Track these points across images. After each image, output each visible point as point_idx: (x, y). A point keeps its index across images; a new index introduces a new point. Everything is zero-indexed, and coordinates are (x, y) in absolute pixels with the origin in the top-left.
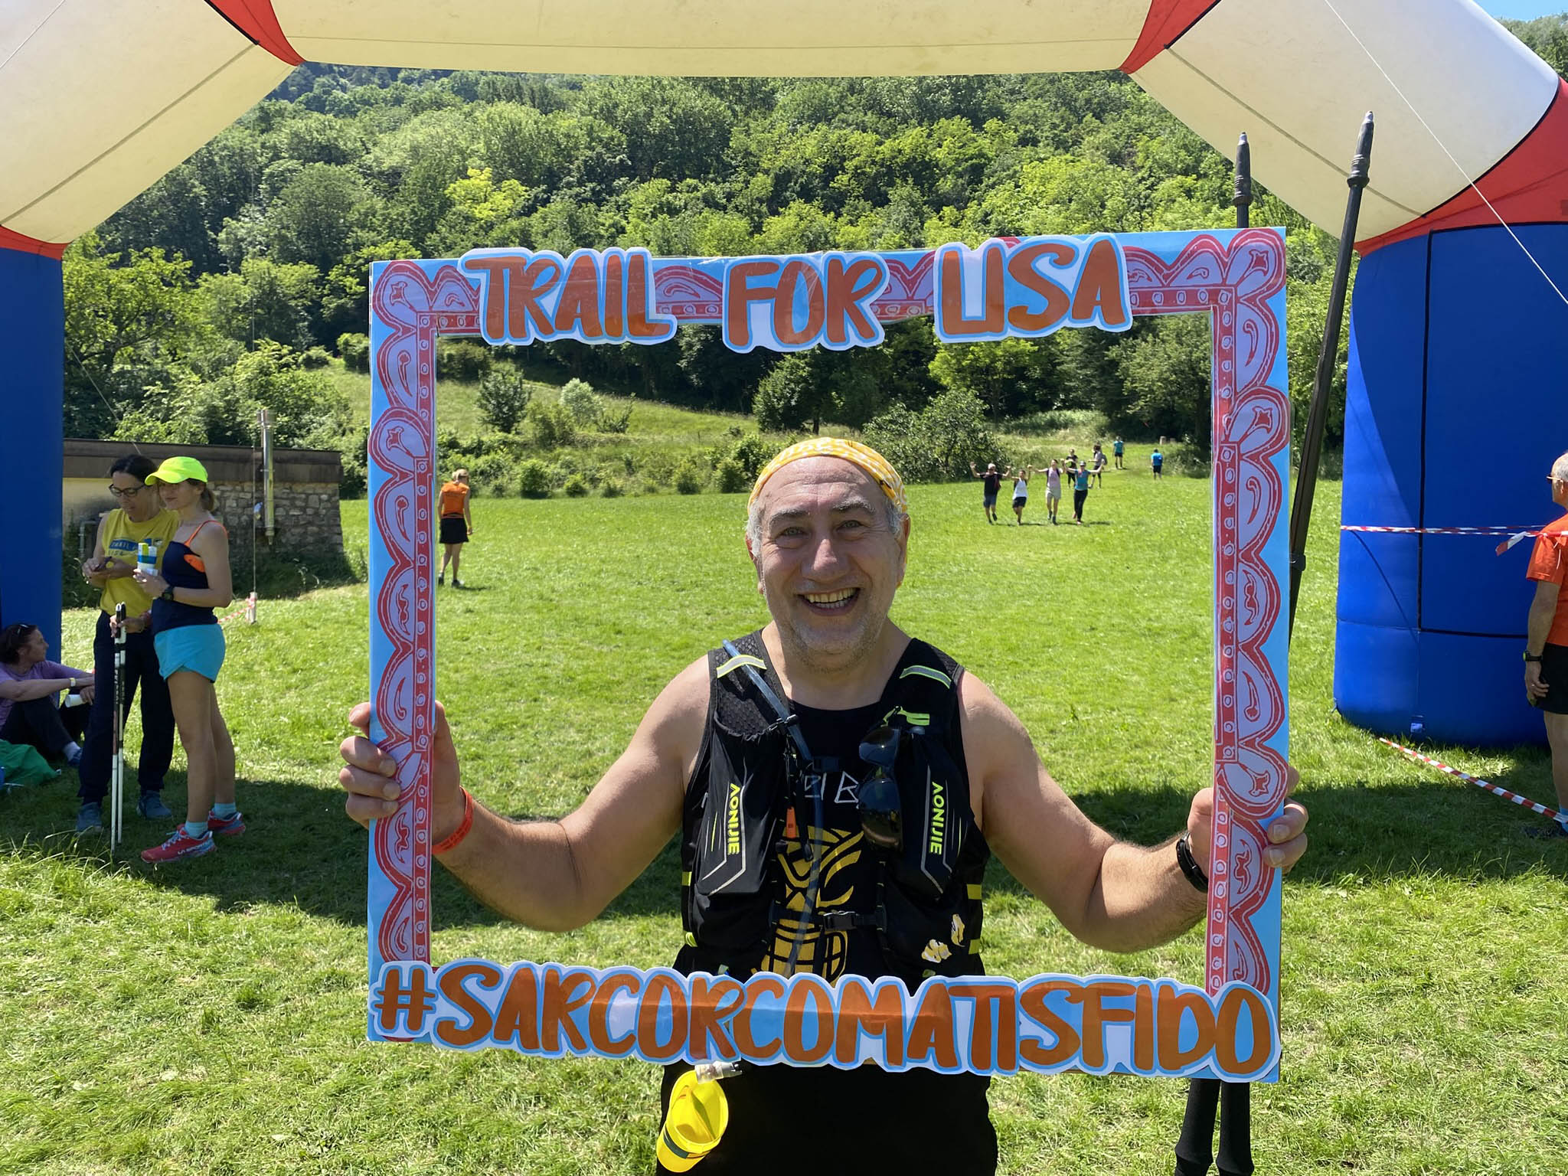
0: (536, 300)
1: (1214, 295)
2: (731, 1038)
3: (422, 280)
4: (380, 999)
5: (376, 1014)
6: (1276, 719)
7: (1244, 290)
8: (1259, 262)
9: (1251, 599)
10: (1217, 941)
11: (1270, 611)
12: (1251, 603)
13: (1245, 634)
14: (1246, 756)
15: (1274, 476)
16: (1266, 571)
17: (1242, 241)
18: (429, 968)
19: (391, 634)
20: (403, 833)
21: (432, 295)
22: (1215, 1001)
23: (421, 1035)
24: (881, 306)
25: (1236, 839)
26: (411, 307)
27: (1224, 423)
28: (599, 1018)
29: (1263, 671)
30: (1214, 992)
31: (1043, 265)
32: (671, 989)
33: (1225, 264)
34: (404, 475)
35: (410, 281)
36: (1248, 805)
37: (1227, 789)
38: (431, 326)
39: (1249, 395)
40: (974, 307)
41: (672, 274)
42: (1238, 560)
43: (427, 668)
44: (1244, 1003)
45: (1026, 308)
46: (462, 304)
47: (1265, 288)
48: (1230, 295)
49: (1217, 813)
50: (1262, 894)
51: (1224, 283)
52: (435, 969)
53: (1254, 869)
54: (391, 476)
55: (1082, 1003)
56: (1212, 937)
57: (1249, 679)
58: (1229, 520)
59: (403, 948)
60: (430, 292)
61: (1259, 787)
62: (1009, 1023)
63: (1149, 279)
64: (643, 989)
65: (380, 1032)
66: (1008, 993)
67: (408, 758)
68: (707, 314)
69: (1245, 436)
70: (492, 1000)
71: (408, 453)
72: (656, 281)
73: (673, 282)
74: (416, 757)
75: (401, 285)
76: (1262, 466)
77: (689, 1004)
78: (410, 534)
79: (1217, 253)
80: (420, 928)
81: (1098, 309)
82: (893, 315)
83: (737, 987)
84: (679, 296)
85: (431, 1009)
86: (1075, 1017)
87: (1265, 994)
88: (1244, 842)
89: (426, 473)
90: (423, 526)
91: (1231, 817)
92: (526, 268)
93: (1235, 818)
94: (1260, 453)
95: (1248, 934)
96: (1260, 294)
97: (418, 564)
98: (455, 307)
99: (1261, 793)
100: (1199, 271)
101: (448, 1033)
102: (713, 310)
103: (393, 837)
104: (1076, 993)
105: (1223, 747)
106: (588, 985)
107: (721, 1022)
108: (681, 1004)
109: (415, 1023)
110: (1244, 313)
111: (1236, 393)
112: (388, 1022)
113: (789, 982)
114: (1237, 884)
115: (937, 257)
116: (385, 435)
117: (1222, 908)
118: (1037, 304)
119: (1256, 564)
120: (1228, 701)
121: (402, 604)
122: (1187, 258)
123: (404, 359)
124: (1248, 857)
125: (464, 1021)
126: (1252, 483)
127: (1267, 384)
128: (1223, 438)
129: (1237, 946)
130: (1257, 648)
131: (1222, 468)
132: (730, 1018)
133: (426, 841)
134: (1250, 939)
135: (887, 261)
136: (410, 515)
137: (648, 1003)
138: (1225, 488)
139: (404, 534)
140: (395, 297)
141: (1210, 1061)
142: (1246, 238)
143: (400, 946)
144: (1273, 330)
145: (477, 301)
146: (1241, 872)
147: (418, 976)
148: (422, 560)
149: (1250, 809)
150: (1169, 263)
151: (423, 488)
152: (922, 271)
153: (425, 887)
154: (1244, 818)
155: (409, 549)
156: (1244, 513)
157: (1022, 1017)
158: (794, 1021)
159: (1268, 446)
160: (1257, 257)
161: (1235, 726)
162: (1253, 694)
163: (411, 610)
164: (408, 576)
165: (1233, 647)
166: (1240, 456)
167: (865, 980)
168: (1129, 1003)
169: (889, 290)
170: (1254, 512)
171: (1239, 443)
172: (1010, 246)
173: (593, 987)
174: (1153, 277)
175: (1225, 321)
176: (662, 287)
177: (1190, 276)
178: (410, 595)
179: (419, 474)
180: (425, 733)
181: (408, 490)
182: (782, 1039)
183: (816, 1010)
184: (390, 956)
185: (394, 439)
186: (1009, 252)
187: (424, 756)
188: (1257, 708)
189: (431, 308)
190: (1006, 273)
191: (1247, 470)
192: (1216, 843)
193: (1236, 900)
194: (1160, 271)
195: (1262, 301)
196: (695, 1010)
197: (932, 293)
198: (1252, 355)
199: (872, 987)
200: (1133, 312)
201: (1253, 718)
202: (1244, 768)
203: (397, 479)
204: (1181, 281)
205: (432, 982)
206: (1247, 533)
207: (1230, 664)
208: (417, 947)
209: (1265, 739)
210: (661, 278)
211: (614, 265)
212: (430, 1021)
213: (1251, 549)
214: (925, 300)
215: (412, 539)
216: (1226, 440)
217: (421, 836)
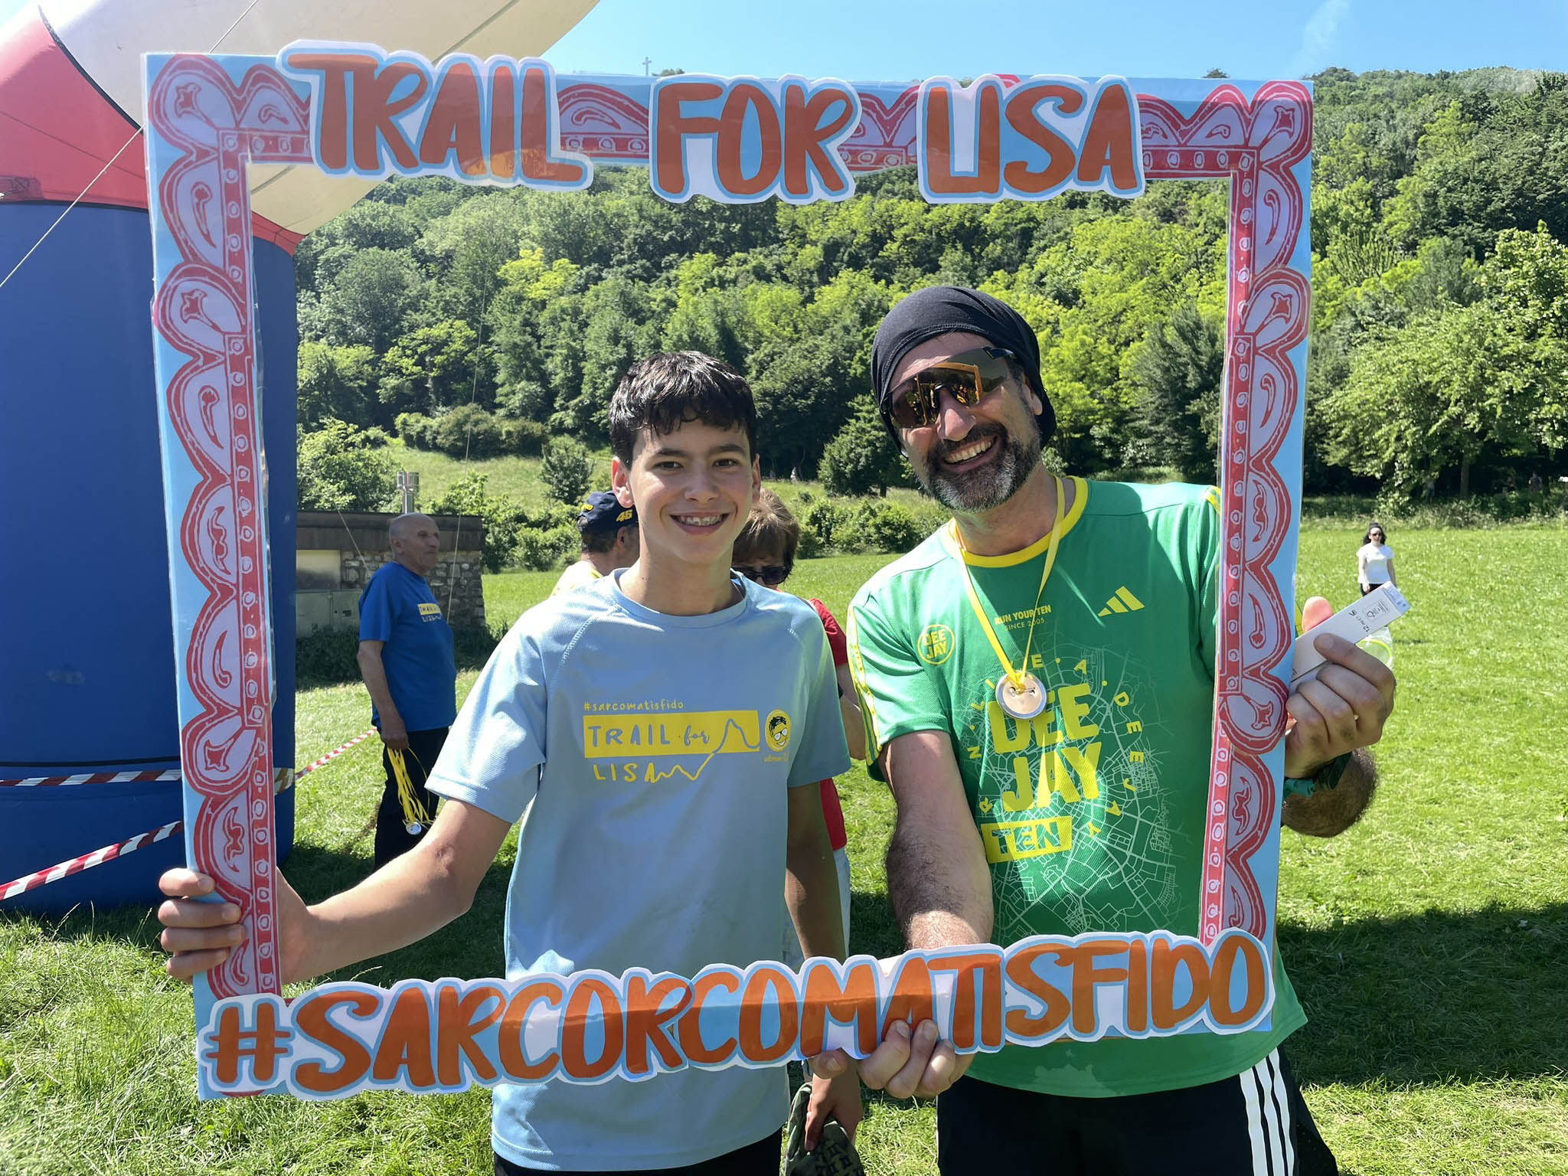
0: (392, 118)
1: (1235, 158)
2: (676, 1044)
3: (224, 85)
4: (213, 1047)
5: (209, 1066)
6: (1282, 646)
7: (1266, 155)
8: (1285, 120)
9: (1261, 512)
10: (1213, 887)
11: (1280, 526)
12: (1261, 518)
13: (1253, 552)
14: (1251, 687)
15: (1289, 373)
16: (1277, 481)
17: (1267, 95)
18: (279, 1001)
19: (202, 574)
20: (235, 833)
21: (238, 106)
22: (1210, 951)
23: (275, 1084)
24: (852, 154)
25: (1236, 776)
26: (209, 122)
27: (1240, 311)
28: (511, 1038)
29: (1270, 592)
30: (1209, 942)
31: (1046, 112)
32: (600, 992)
33: (1248, 122)
34: (209, 358)
35: (204, 84)
36: (1250, 739)
37: (1229, 723)
38: (239, 150)
39: (1267, 280)
40: (964, 160)
41: (580, 95)
42: (1249, 470)
43: (257, 617)
44: (1240, 953)
45: (1025, 164)
46: (284, 121)
47: (1289, 153)
48: (1251, 159)
49: (1218, 750)
50: (1260, 834)
51: (1246, 145)
52: (288, 1001)
53: (1254, 808)
54: (191, 358)
55: (1072, 966)
56: (1208, 883)
57: (1256, 602)
58: (1241, 422)
59: (242, 980)
60: (233, 99)
61: (1262, 719)
62: (994, 996)
63: (1165, 137)
64: (566, 1001)
65: (215, 1087)
66: (993, 960)
67: (236, 736)
68: (630, 152)
69: (1262, 327)
70: (369, 1031)
71: (215, 327)
72: (561, 104)
73: (583, 106)
74: (249, 735)
75: (191, 88)
76: (1279, 361)
77: (624, 1009)
78: (224, 436)
79: (1239, 105)
80: (265, 951)
81: (1106, 170)
82: (867, 165)
83: (680, 983)
84: (590, 126)
85: (285, 1051)
86: (1063, 980)
87: (1260, 939)
88: (1244, 780)
89: (242, 356)
90: (240, 427)
91: (1232, 753)
92: (377, 74)
93: (1236, 754)
94: (1277, 346)
95: (1245, 878)
96: (1285, 159)
97: (237, 479)
98: (274, 124)
99: (1263, 726)
100: (1221, 129)
101: (309, 1076)
102: (636, 146)
103: (219, 840)
104: (1066, 956)
105: (1225, 678)
106: (495, 1001)
107: (664, 1027)
108: (615, 1011)
109: (264, 1070)
110: (1267, 181)
111: (1254, 276)
112: (227, 1073)
113: (745, 973)
114: (1235, 825)
115: (921, 91)
116: (177, 300)
117: (1220, 851)
118: (1039, 160)
119: (1268, 475)
120: (1233, 626)
121: (217, 533)
122: (1207, 112)
123: (201, 194)
124: (1247, 795)
125: (332, 1061)
126: (1267, 381)
127: (1288, 266)
128: (1238, 329)
129: (1234, 891)
130: (1265, 568)
131: (1236, 362)
132: (674, 1021)
133: (268, 840)
134: (1248, 883)
135: (860, 95)
136: (221, 411)
137: (572, 1015)
138: (1240, 387)
139: (214, 439)
140: (183, 105)
141: (1203, 1015)
142: (1271, 92)
143: (237, 976)
144: (1297, 203)
145: (306, 118)
146: (1240, 812)
147: (265, 1013)
148: (243, 475)
149: (1251, 744)
150: (1187, 117)
151: (240, 376)
152: (903, 110)
153: (270, 899)
154: (1245, 754)
155: (222, 459)
156: (1257, 415)
157: (1008, 987)
158: (751, 1015)
159: (1285, 338)
160: (1283, 115)
161: (1239, 654)
162: (1259, 617)
163: (230, 541)
164: (223, 496)
165: (1240, 567)
166: (1256, 353)
167: (833, 961)
168: (1123, 962)
169: (860, 131)
170: (1268, 414)
171: (1255, 335)
172: (1008, 85)
173: (502, 1003)
174: (1168, 133)
175: (1246, 190)
176: (572, 110)
177: (1210, 135)
178: (227, 521)
179: (232, 357)
180: (260, 703)
181: (216, 378)
182: (737, 1038)
183: (777, 1002)
184: (224, 991)
185: (193, 307)
186: (1006, 93)
187: (259, 733)
188: (1262, 633)
189: (238, 123)
190: (1004, 121)
191: (1264, 366)
192: (1215, 782)
193: (1235, 841)
194: (1177, 127)
195: (1286, 169)
196: (630, 1014)
197: (915, 139)
198: (1273, 233)
199: (841, 969)
200: (1147, 175)
201: (1258, 645)
202: (1248, 699)
203: (200, 362)
204: (1199, 139)
205: (285, 1018)
206: (1259, 439)
207: (1236, 586)
208: (261, 976)
209: (1270, 668)
210: (568, 99)
211: (502, 81)
212: (285, 1067)
213: (1263, 456)
214: (906, 148)
215: (226, 444)
216: (1241, 332)
217: (261, 836)
